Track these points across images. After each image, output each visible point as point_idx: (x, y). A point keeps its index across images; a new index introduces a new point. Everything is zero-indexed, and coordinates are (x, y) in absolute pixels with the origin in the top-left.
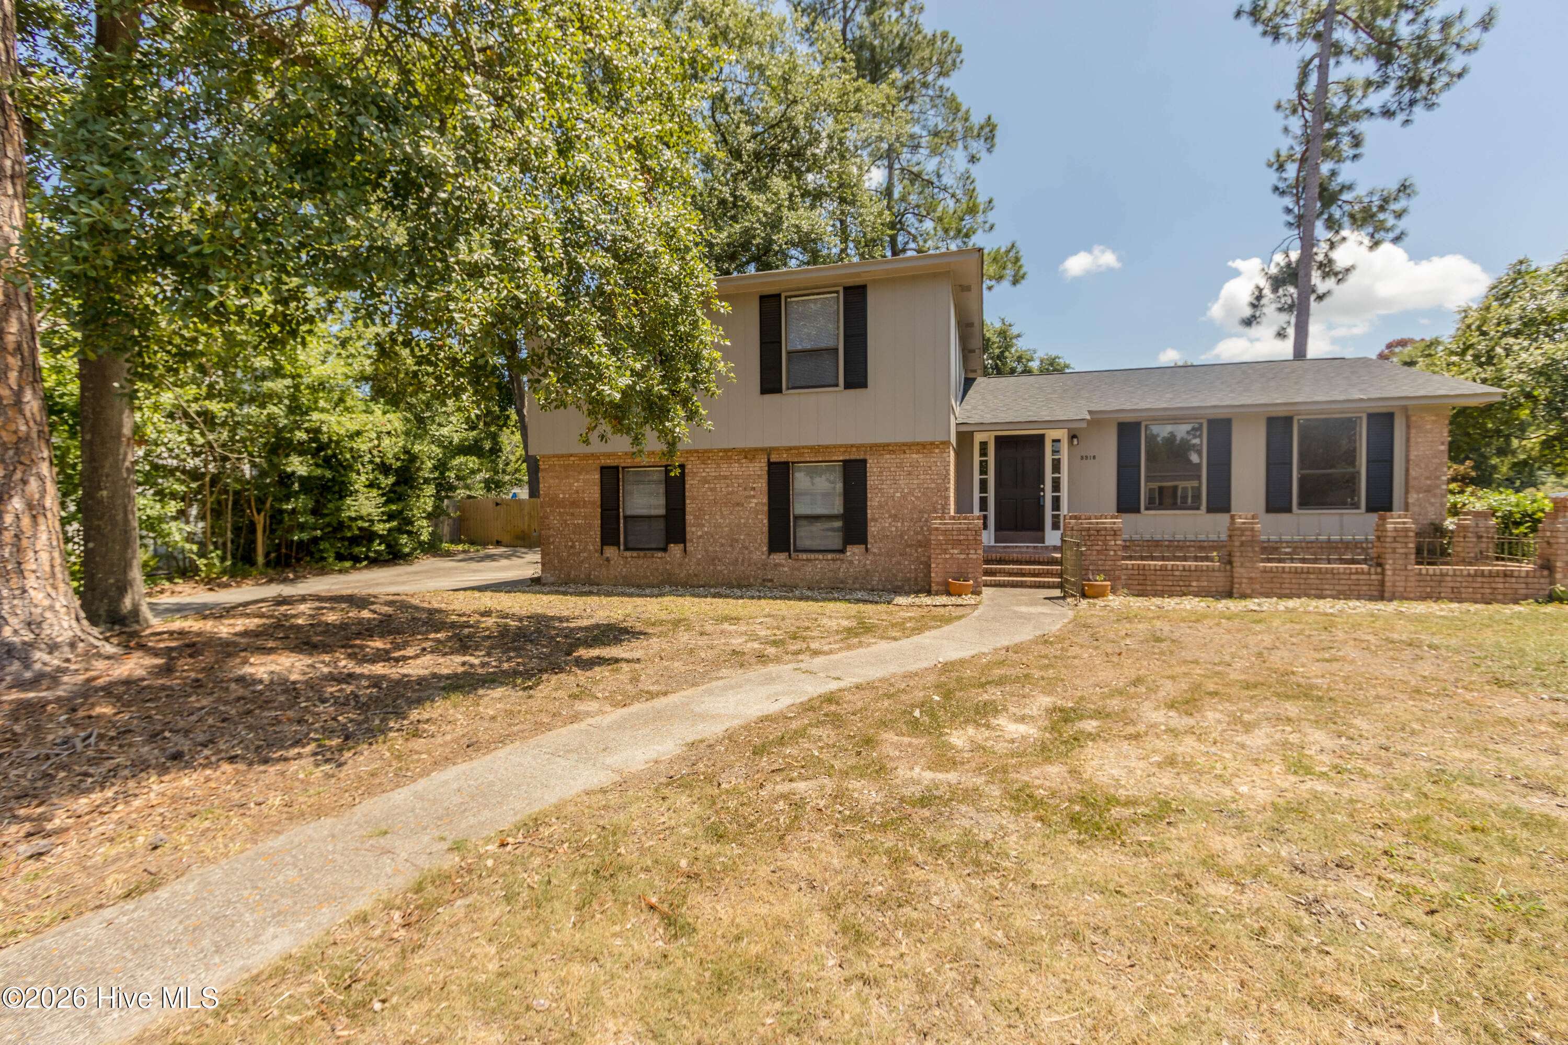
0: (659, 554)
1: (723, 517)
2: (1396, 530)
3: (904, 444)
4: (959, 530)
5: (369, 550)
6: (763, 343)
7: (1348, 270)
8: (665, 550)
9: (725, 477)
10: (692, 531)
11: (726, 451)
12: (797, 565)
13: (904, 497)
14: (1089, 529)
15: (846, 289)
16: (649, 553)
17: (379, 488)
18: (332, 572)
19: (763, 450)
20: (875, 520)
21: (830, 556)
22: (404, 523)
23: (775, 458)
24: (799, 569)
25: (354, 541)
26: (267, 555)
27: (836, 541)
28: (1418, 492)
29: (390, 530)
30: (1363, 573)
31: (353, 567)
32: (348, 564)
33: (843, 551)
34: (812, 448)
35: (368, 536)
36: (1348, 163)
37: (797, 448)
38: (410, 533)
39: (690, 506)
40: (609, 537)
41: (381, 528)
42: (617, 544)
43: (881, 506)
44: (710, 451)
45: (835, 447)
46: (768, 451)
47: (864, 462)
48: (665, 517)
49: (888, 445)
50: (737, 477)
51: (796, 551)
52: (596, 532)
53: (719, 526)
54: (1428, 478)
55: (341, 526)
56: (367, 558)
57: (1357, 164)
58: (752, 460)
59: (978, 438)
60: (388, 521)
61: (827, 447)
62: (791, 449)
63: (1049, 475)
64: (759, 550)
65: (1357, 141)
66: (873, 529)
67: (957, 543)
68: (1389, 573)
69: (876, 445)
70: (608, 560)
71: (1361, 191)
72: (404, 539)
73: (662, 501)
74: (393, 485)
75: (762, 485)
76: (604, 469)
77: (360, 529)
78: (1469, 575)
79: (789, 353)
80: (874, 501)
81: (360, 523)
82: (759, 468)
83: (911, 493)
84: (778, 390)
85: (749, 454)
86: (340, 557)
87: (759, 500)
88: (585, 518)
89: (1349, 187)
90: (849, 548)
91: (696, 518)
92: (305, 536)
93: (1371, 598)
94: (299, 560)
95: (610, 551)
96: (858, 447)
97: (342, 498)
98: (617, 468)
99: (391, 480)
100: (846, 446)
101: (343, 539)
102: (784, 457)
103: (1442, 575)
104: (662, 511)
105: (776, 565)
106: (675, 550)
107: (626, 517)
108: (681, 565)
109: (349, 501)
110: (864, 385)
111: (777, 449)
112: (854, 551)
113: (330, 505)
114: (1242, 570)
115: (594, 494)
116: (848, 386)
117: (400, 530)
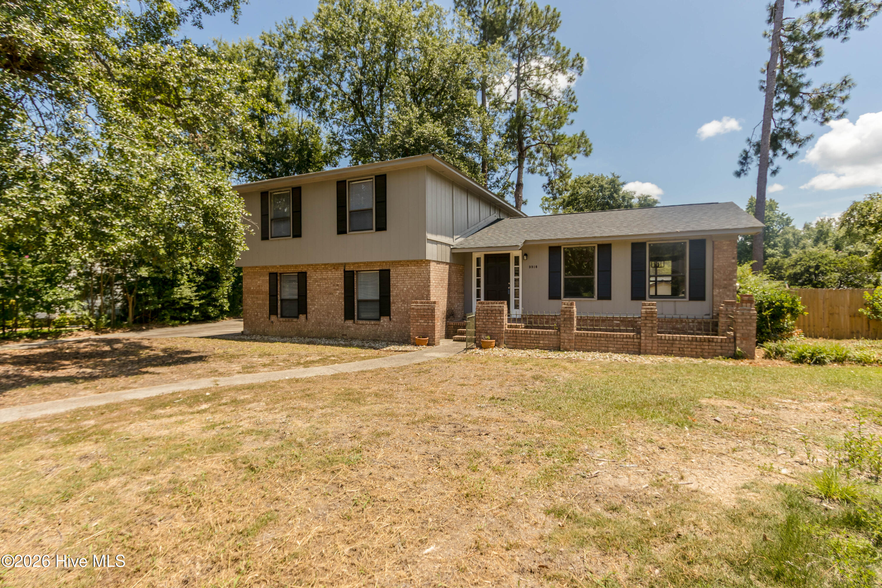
0: (295, 320)
1: (324, 300)
2: (646, 313)
3: (408, 261)
4: (424, 309)
5: (191, 315)
6: (338, 207)
7: (808, 138)
8: (297, 317)
9: (325, 279)
10: (311, 308)
11: (325, 265)
12: (358, 327)
13: (408, 290)
14: (487, 310)
15: (376, 177)
16: (290, 319)
17: (195, 282)
18: (168, 326)
19: (342, 264)
20: (394, 303)
21: (373, 322)
22: (211, 301)
23: (347, 269)
24: (358, 329)
25: (182, 310)
26: (134, 317)
27: (377, 315)
28: (719, 289)
29: (200, 304)
30: (630, 338)
31: (181, 324)
32: (177, 322)
33: (379, 320)
34: (364, 263)
35: (189, 307)
36: (812, 68)
37: (357, 263)
38: (215, 306)
39: (309, 295)
40: (273, 311)
41: (196, 303)
42: (277, 314)
43: (397, 295)
44: (318, 265)
45: (375, 262)
46: (345, 265)
47: (389, 271)
48: (298, 300)
49: (400, 261)
50: (330, 279)
51: (358, 319)
52: (267, 308)
53: (321, 305)
54: (725, 280)
55: (174, 302)
56: (190, 319)
57: (818, 67)
58: (337, 269)
59: (475, 256)
60: (199, 300)
61: (371, 263)
62: (355, 263)
63: (512, 277)
64: (340, 320)
65: (818, 54)
66: (393, 308)
67: (423, 317)
68: (643, 338)
69: (395, 262)
70: (272, 322)
71: (816, 85)
72: (210, 309)
73: (296, 291)
74: (204, 280)
75: (341, 283)
76: (271, 274)
77: (185, 304)
78: (689, 340)
79: (350, 212)
80: (393, 292)
81: (185, 301)
82: (339, 274)
83: (411, 288)
84: (345, 232)
85: (336, 266)
86: (173, 318)
87: (340, 292)
88: (263, 300)
89: (808, 84)
90: (382, 318)
91: (312, 300)
92: (152, 307)
93: (635, 353)
94: (152, 319)
95: (273, 318)
96: (386, 262)
97: (173, 287)
98: (276, 273)
99: (202, 278)
100: (380, 262)
101: (175, 309)
102: (352, 268)
103: (673, 340)
104: (296, 297)
105: (348, 327)
106: (302, 317)
107: (282, 300)
108: (305, 326)
109: (175, 289)
110: (384, 229)
111: (348, 264)
112: (384, 320)
113: (167, 292)
114: (565, 335)
115: (266, 287)
116: (378, 229)
117: (209, 305)
